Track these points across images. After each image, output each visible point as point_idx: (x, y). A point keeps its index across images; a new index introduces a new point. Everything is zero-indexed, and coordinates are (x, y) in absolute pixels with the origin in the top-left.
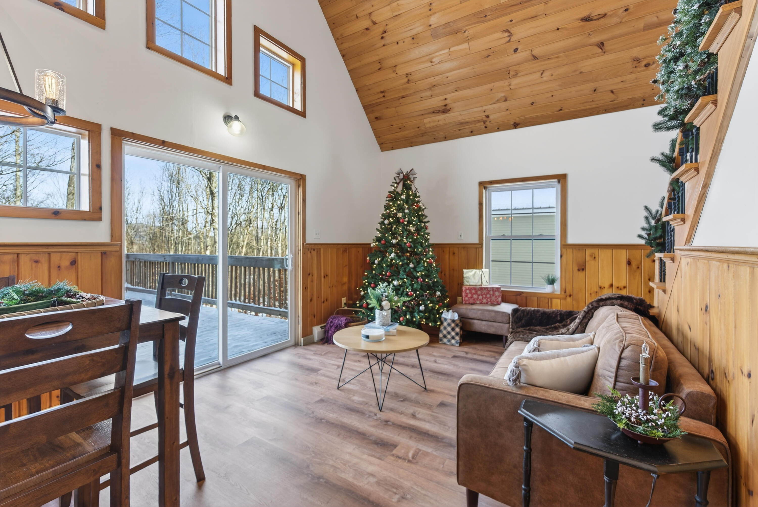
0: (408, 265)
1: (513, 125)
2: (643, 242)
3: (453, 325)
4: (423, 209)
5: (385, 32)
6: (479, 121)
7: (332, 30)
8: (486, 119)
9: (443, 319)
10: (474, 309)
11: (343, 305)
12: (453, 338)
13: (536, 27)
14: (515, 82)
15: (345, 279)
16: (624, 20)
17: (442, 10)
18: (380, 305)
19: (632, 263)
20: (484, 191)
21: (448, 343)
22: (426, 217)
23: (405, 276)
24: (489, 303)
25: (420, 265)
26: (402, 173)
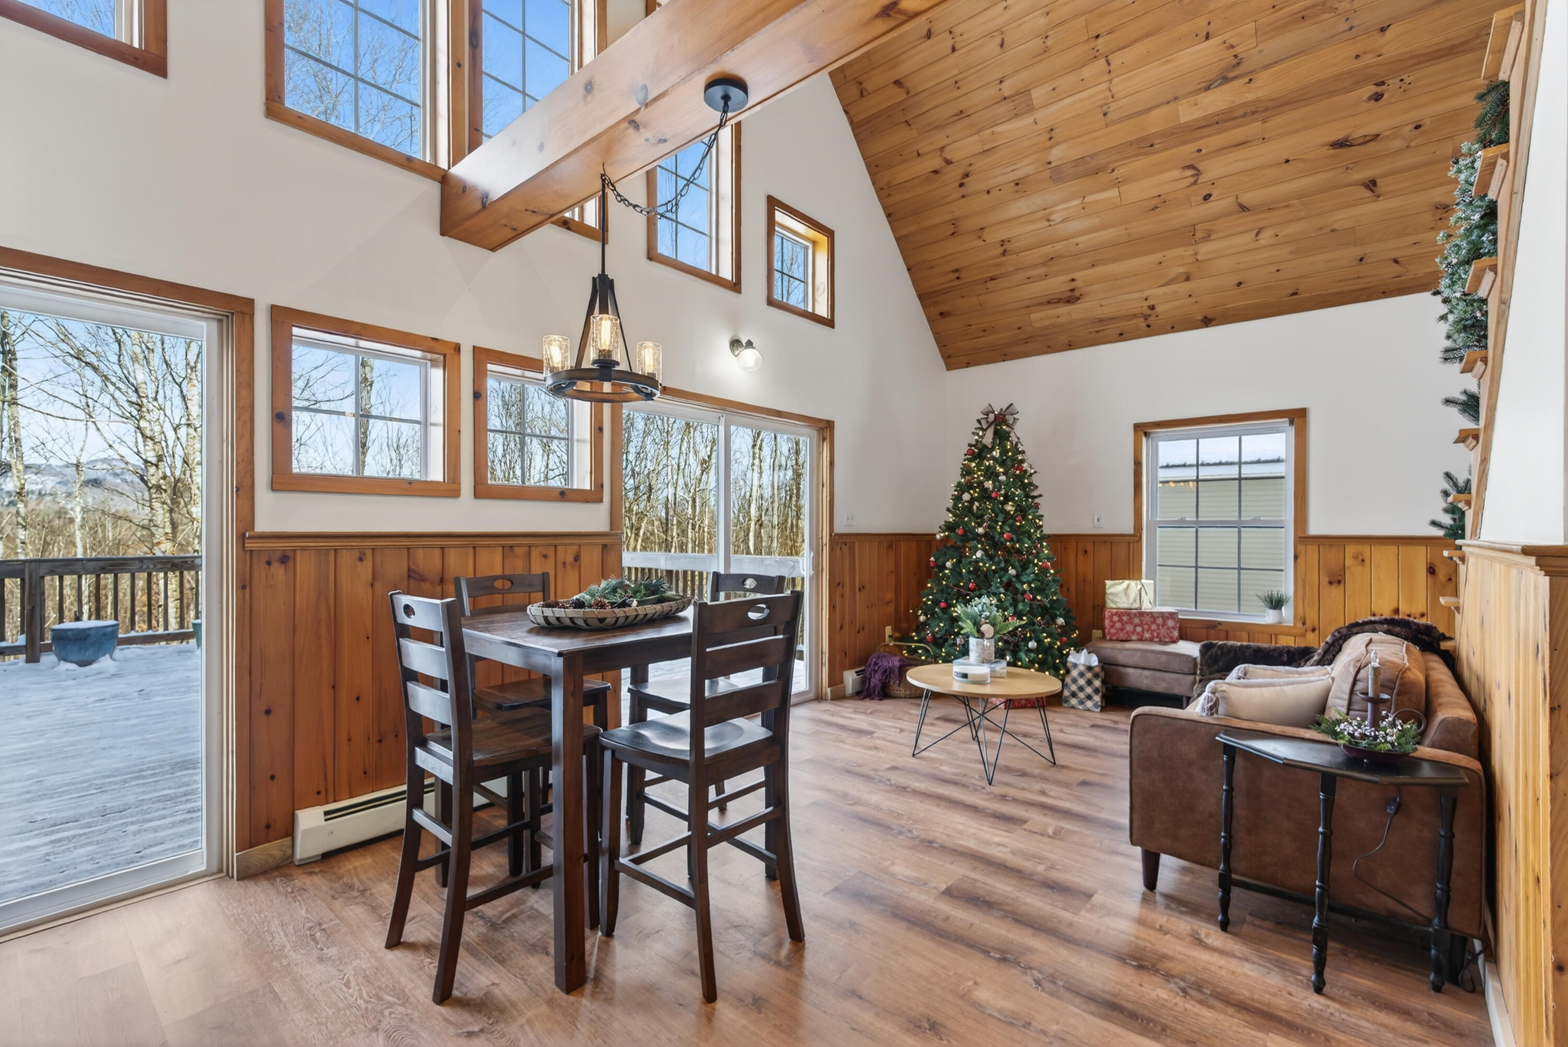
0: (1006, 570)
1: (1201, 321)
2: (1440, 533)
3: (1089, 675)
4: (1031, 475)
5: (967, 175)
6: (1135, 316)
7: (872, 175)
8: (1150, 312)
9: (1069, 665)
10: (1127, 650)
11: (887, 639)
12: (1089, 697)
13: (1247, 159)
14: (1205, 250)
15: (890, 595)
16: (1413, 144)
17: (1072, 139)
18: (979, 631)
19: (1437, 570)
20: (1144, 439)
21: (1081, 707)
22: (1037, 487)
23: (1002, 590)
24: (1156, 639)
25: (1028, 571)
26: (993, 412)
